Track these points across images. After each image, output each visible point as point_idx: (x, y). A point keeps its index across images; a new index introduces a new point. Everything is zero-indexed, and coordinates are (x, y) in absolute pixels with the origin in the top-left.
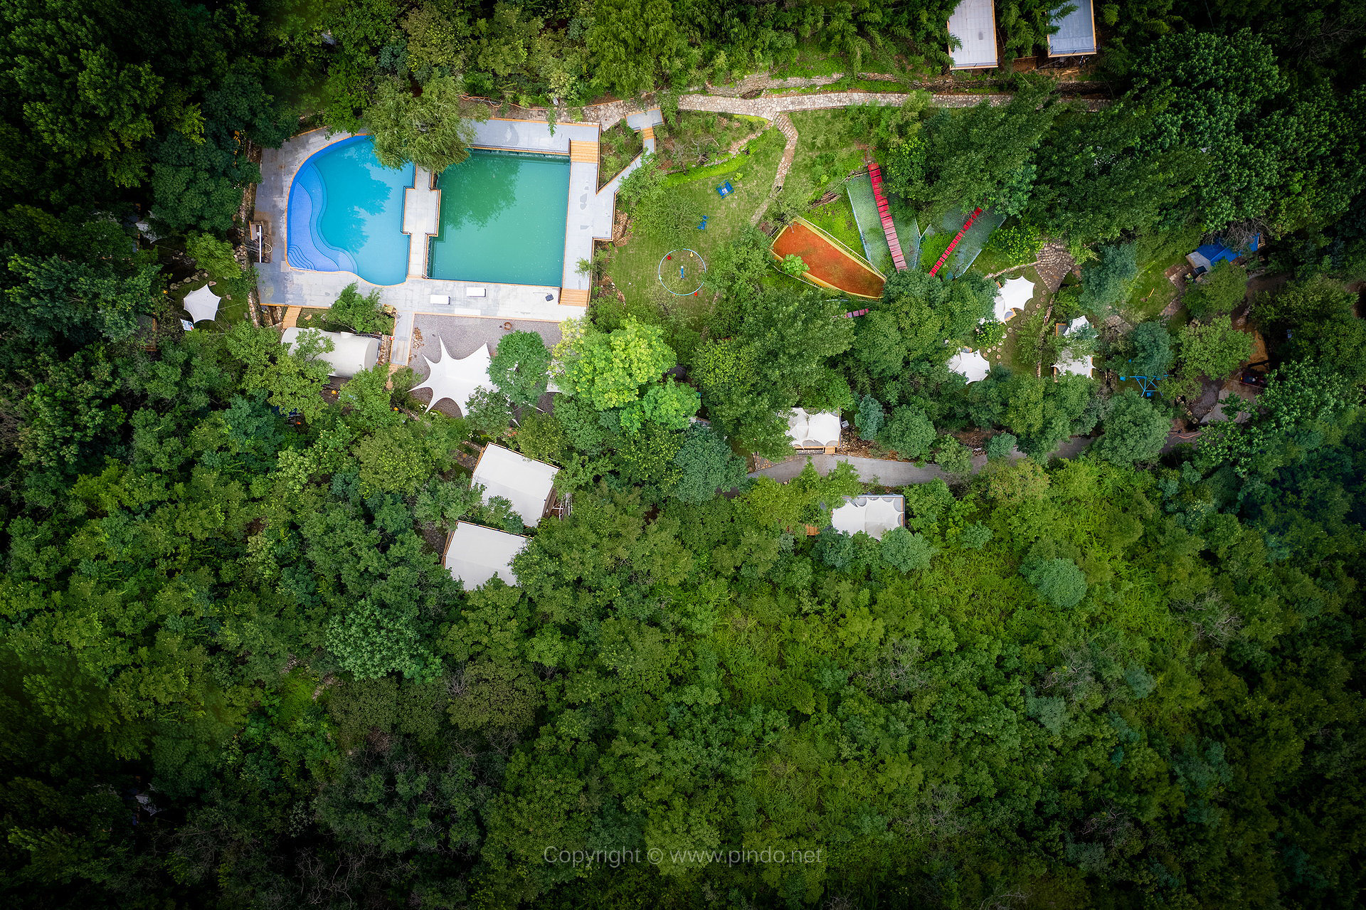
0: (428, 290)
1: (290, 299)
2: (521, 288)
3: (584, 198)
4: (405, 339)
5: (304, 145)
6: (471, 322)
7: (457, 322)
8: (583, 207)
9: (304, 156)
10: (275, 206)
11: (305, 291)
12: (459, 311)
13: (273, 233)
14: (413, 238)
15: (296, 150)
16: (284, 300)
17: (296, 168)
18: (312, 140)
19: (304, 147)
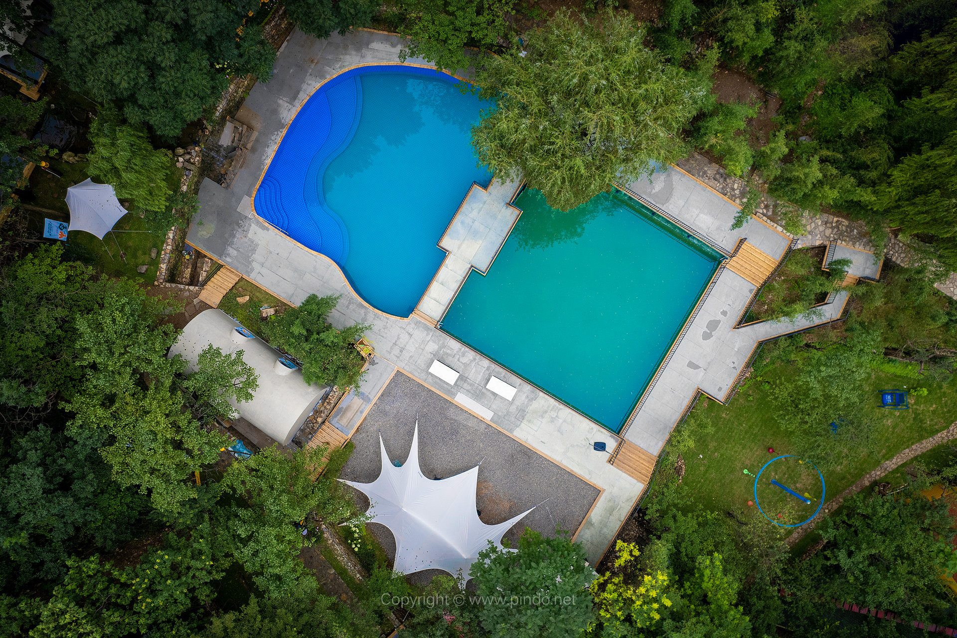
0: (432, 347)
1: (230, 258)
2: (567, 413)
3: (713, 325)
4: (366, 399)
5: (361, 46)
6: (471, 423)
7: (451, 413)
8: (707, 336)
9: (352, 62)
10: (275, 112)
11: (258, 256)
12: (462, 400)
13: (254, 150)
14: (449, 261)
15: (346, 47)
16: (222, 253)
17: (333, 73)
18: (375, 45)
19: (358, 49)
